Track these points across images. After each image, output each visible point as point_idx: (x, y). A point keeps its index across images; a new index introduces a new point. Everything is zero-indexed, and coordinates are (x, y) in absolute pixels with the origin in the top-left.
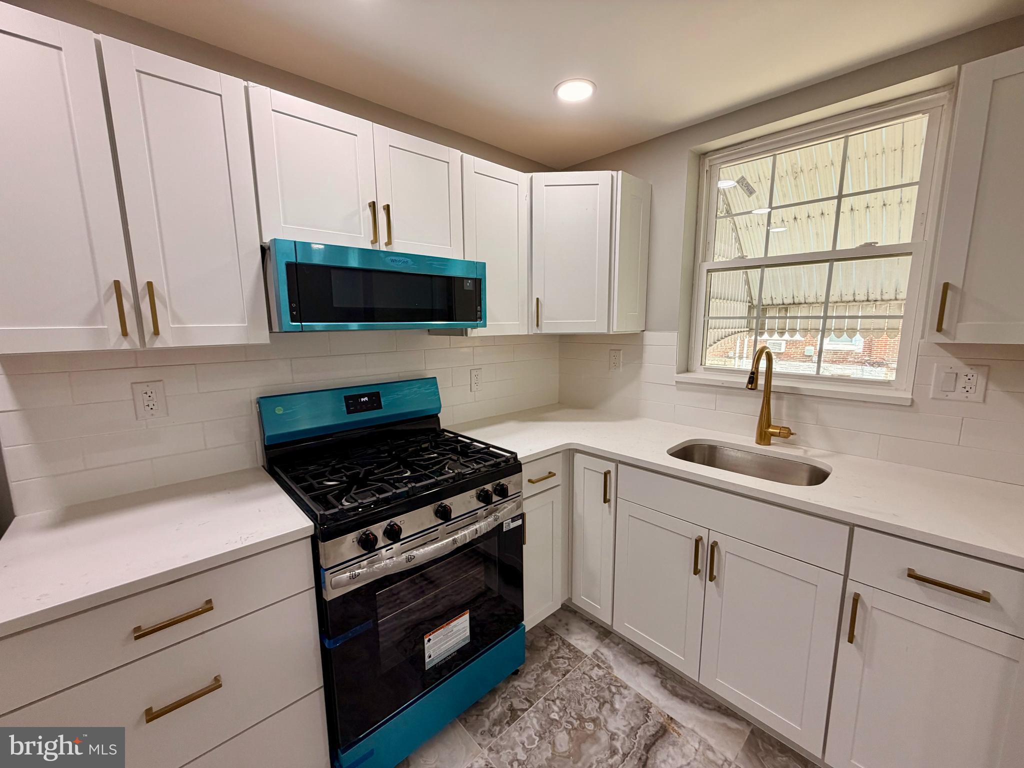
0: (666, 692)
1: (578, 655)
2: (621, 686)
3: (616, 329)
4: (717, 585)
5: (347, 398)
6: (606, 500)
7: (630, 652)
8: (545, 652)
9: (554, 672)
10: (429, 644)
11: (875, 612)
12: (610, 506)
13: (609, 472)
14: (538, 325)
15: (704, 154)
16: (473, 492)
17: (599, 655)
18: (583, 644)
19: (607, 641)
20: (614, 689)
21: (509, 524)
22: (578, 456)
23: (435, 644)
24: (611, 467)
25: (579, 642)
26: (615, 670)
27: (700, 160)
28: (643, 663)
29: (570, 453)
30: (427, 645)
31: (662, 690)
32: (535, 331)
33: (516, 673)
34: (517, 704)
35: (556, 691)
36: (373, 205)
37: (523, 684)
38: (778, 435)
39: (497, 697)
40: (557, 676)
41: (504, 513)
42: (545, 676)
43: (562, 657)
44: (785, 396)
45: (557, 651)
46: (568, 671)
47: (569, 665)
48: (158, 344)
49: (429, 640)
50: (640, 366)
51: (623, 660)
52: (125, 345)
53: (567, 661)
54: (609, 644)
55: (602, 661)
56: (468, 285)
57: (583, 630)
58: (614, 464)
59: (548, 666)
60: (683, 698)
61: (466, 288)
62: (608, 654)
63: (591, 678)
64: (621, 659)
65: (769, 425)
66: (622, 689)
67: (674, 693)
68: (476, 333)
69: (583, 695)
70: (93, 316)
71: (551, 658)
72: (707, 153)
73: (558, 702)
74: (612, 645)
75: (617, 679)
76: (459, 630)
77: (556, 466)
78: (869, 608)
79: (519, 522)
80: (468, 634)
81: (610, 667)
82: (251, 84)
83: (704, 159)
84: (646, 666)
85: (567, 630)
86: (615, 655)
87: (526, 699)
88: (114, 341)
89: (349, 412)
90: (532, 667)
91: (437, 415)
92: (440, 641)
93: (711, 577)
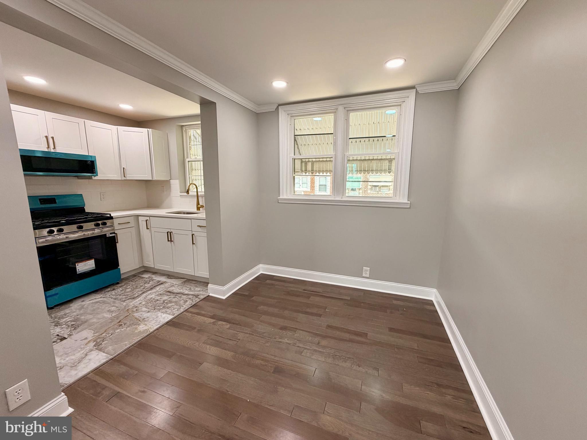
1: (143, 278)
3: (155, 178)
5: (40, 199)
6: (147, 229)
7: (162, 274)
10: (78, 266)
12: (149, 230)
13: (148, 220)
14: (124, 176)
16: (93, 223)
21: (109, 235)
23: (80, 267)
24: (148, 218)
25: (145, 276)
29: (138, 216)
30: (77, 267)
33: (118, 284)
34: (116, 288)
35: (131, 284)
36: (46, 137)
38: (200, 207)
39: (109, 288)
40: (133, 282)
41: (106, 231)
43: (137, 279)
45: (135, 278)
49: (78, 265)
50: (170, 191)
56: (88, 163)
59: (130, 281)
62: (153, 276)
63: (145, 280)
64: (158, 276)
65: (199, 204)
66: (154, 280)
68: (96, 178)
69: (140, 283)
71: (133, 279)
72: (183, 126)
74: (156, 274)
76: (90, 264)
78: (196, 236)
79: (114, 235)
80: (94, 266)
84: (165, 276)
87: (120, 287)
89: (41, 204)
90: (125, 282)
91: (84, 207)
92: (82, 266)
93: (171, 241)
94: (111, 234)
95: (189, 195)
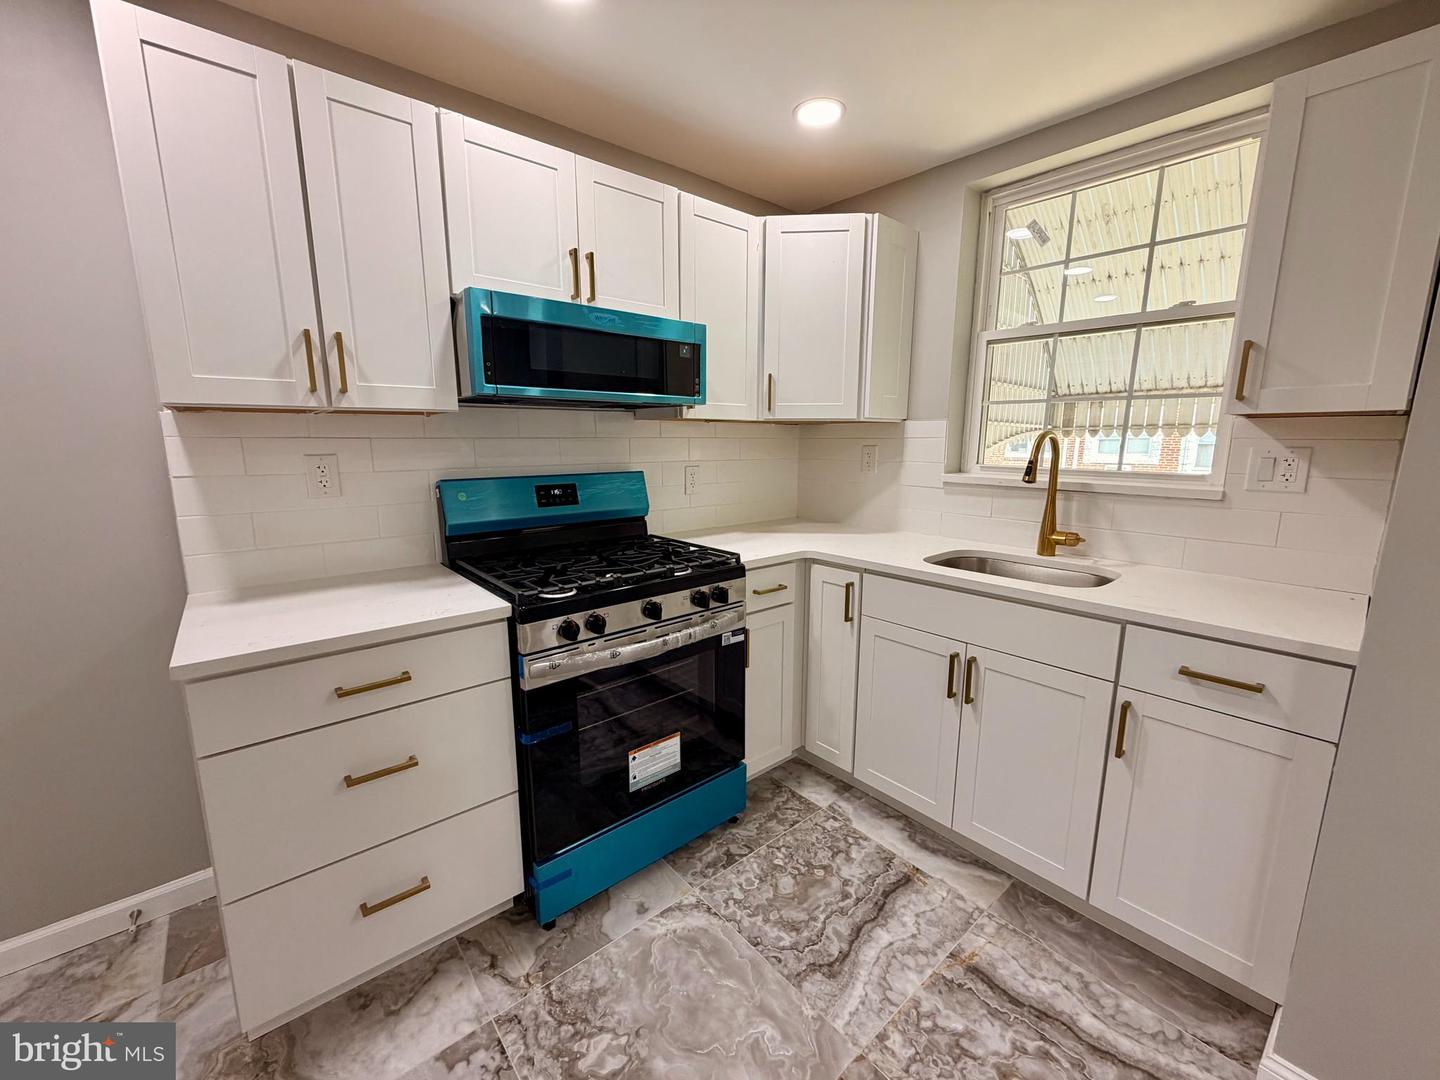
0: (914, 845)
1: (810, 807)
2: (861, 837)
3: (867, 414)
4: (975, 709)
5: (538, 489)
6: (847, 619)
7: (874, 806)
8: (770, 804)
9: (781, 822)
10: (634, 762)
11: (1147, 721)
12: (852, 626)
13: (852, 584)
14: (769, 409)
15: (986, 193)
16: (687, 593)
17: (835, 807)
18: (818, 797)
19: (847, 795)
20: (851, 840)
21: (729, 639)
22: (815, 568)
23: (639, 764)
24: (854, 577)
25: (813, 795)
26: (854, 822)
27: (981, 198)
28: (889, 817)
29: (806, 564)
30: (632, 764)
31: (909, 842)
32: (766, 416)
33: (734, 821)
34: (734, 849)
35: (782, 840)
36: (574, 253)
37: (740, 832)
38: (1064, 543)
39: (711, 843)
40: (783, 825)
41: (721, 624)
42: (769, 825)
43: (791, 809)
44: (1076, 495)
45: (784, 803)
46: (798, 822)
47: (799, 816)
48: (345, 404)
49: (634, 758)
50: (900, 464)
51: (866, 814)
52: (312, 403)
53: (796, 812)
54: (848, 798)
55: (839, 814)
56: (685, 352)
57: (818, 784)
58: (858, 574)
59: (772, 817)
60: (934, 852)
61: (681, 355)
62: (846, 807)
63: (824, 829)
64: (863, 813)
65: (1053, 531)
66: (861, 841)
67: (924, 846)
68: (697, 412)
69: (813, 844)
70: (281, 369)
71: (778, 808)
72: (990, 190)
73: (783, 850)
74: (852, 799)
75: (855, 831)
76: (668, 754)
77: (789, 576)
78: (1140, 716)
79: (741, 638)
80: (679, 761)
81: (849, 820)
82: (443, 110)
83: (986, 197)
84: (891, 819)
85: (799, 783)
86: (855, 809)
87: (746, 846)
88: (301, 398)
89: (541, 505)
90: (754, 816)
91: (643, 518)
92: (647, 762)
93: (968, 700)
94: (735, 633)
95: (1030, 485)
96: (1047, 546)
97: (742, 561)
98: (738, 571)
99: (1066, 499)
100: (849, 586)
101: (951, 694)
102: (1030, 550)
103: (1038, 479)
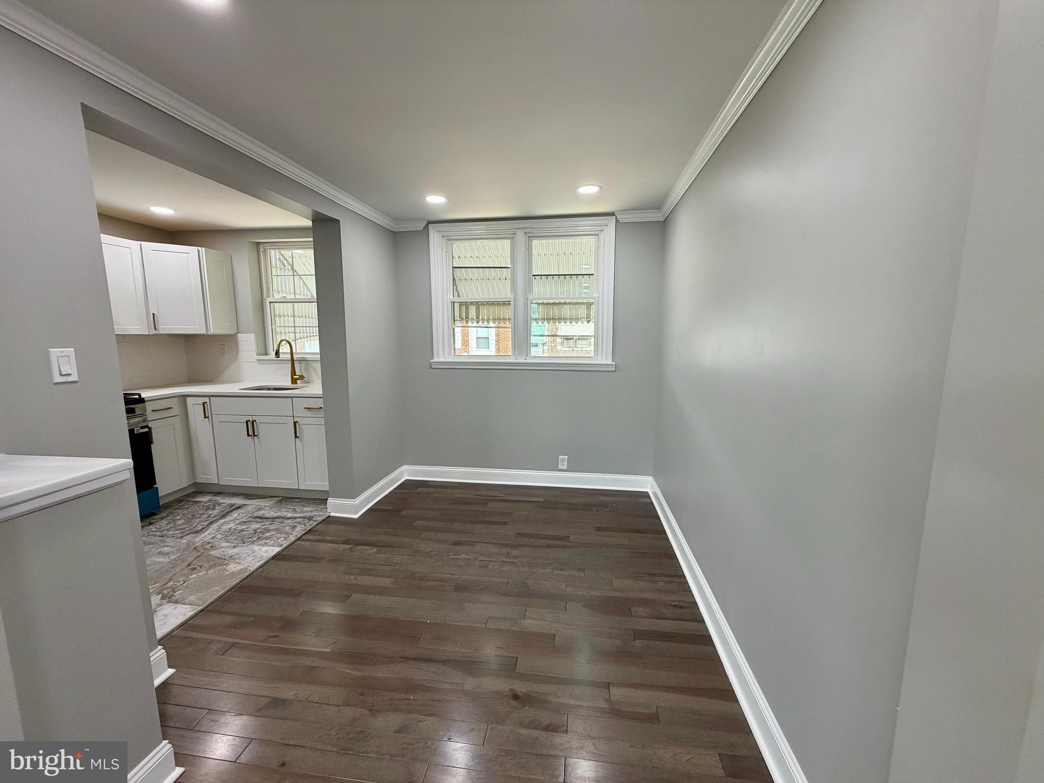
2: (222, 503)
3: (212, 331)
4: (258, 438)
6: (205, 417)
8: (175, 506)
9: (181, 509)
11: (301, 425)
12: (209, 420)
13: (206, 402)
14: (155, 329)
15: (257, 243)
18: (204, 499)
21: (140, 430)
22: (189, 399)
26: (220, 501)
27: (256, 247)
29: (184, 397)
31: (244, 499)
32: (153, 332)
38: (298, 379)
41: (134, 423)
42: (174, 511)
44: (303, 362)
46: (190, 507)
47: (192, 505)
50: (238, 352)
53: (190, 505)
58: (208, 398)
60: (255, 499)
65: (295, 374)
77: (174, 403)
79: (147, 430)
81: (218, 501)
83: (259, 247)
84: (238, 496)
85: (193, 498)
86: (222, 498)
93: (254, 436)
95: (278, 359)
96: (294, 381)
97: (142, 397)
98: (141, 400)
99: (300, 363)
100: (204, 404)
101: (248, 435)
102: (288, 383)
103: (280, 356)
